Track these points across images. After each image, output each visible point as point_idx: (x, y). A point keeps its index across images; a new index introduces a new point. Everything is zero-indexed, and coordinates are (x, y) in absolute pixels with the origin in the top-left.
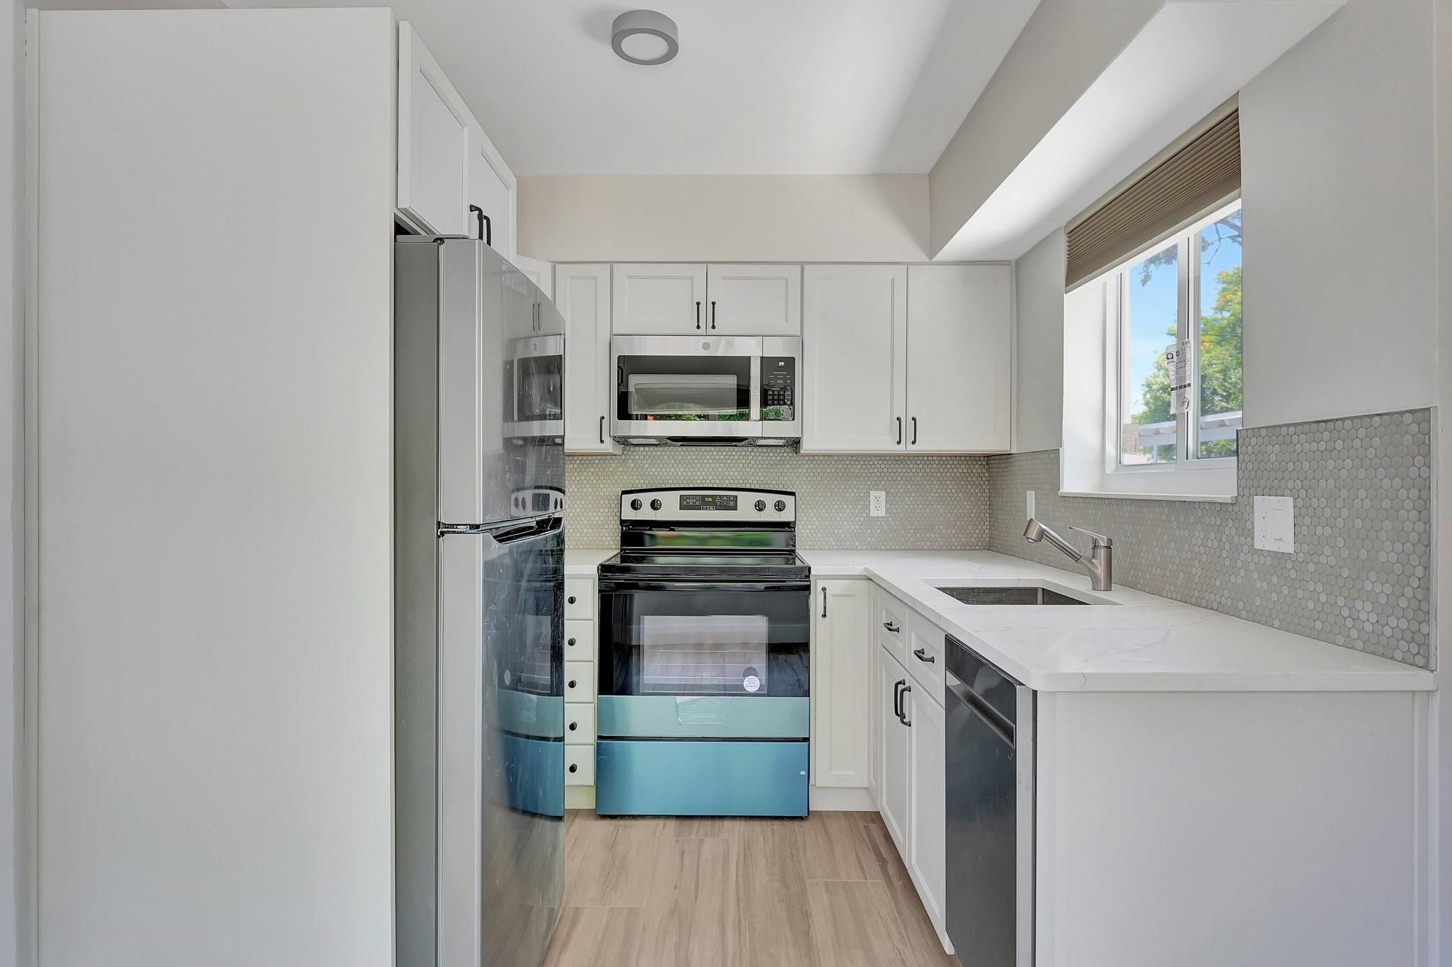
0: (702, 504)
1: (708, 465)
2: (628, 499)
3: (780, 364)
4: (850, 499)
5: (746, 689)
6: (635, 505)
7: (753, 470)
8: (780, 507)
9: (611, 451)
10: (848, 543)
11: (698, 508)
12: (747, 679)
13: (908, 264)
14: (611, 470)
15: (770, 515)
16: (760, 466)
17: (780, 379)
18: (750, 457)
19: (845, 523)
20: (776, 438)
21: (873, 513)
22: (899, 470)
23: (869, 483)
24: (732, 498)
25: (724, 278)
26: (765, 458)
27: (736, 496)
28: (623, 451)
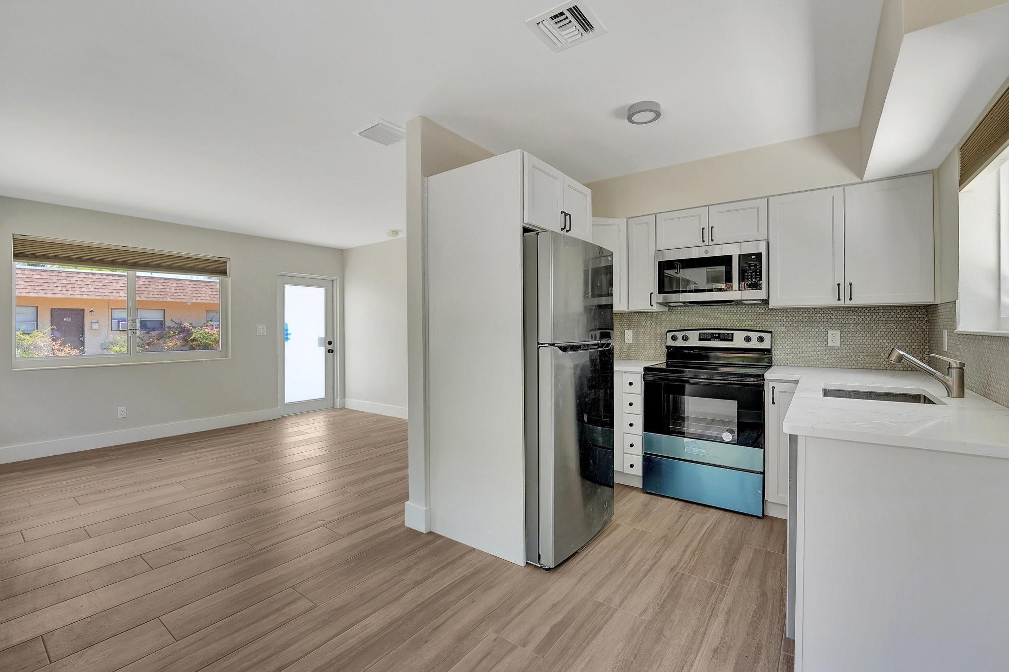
0: (712, 337)
1: (718, 316)
2: (670, 335)
3: (752, 257)
4: (813, 335)
5: (724, 439)
6: (674, 338)
7: (745, 318)
8: (761, 340)
9: (657, 310)
10: (811, 363)
11: (709, 340)
12: (724, 434)
13: (844, 186)
14: (663, 320)
15: (754, 344)
16: (750, 316)
17: (753, 266)
18: (744, 311)
19: (810, 350)
20: (753, 300)
21: (830, 344)
22: (851, 317)
23: (827, 325)
24: (730, 335)
25: (718, 213)
26: (753, 311)
27: (733, 334)
28: (669, 309)
